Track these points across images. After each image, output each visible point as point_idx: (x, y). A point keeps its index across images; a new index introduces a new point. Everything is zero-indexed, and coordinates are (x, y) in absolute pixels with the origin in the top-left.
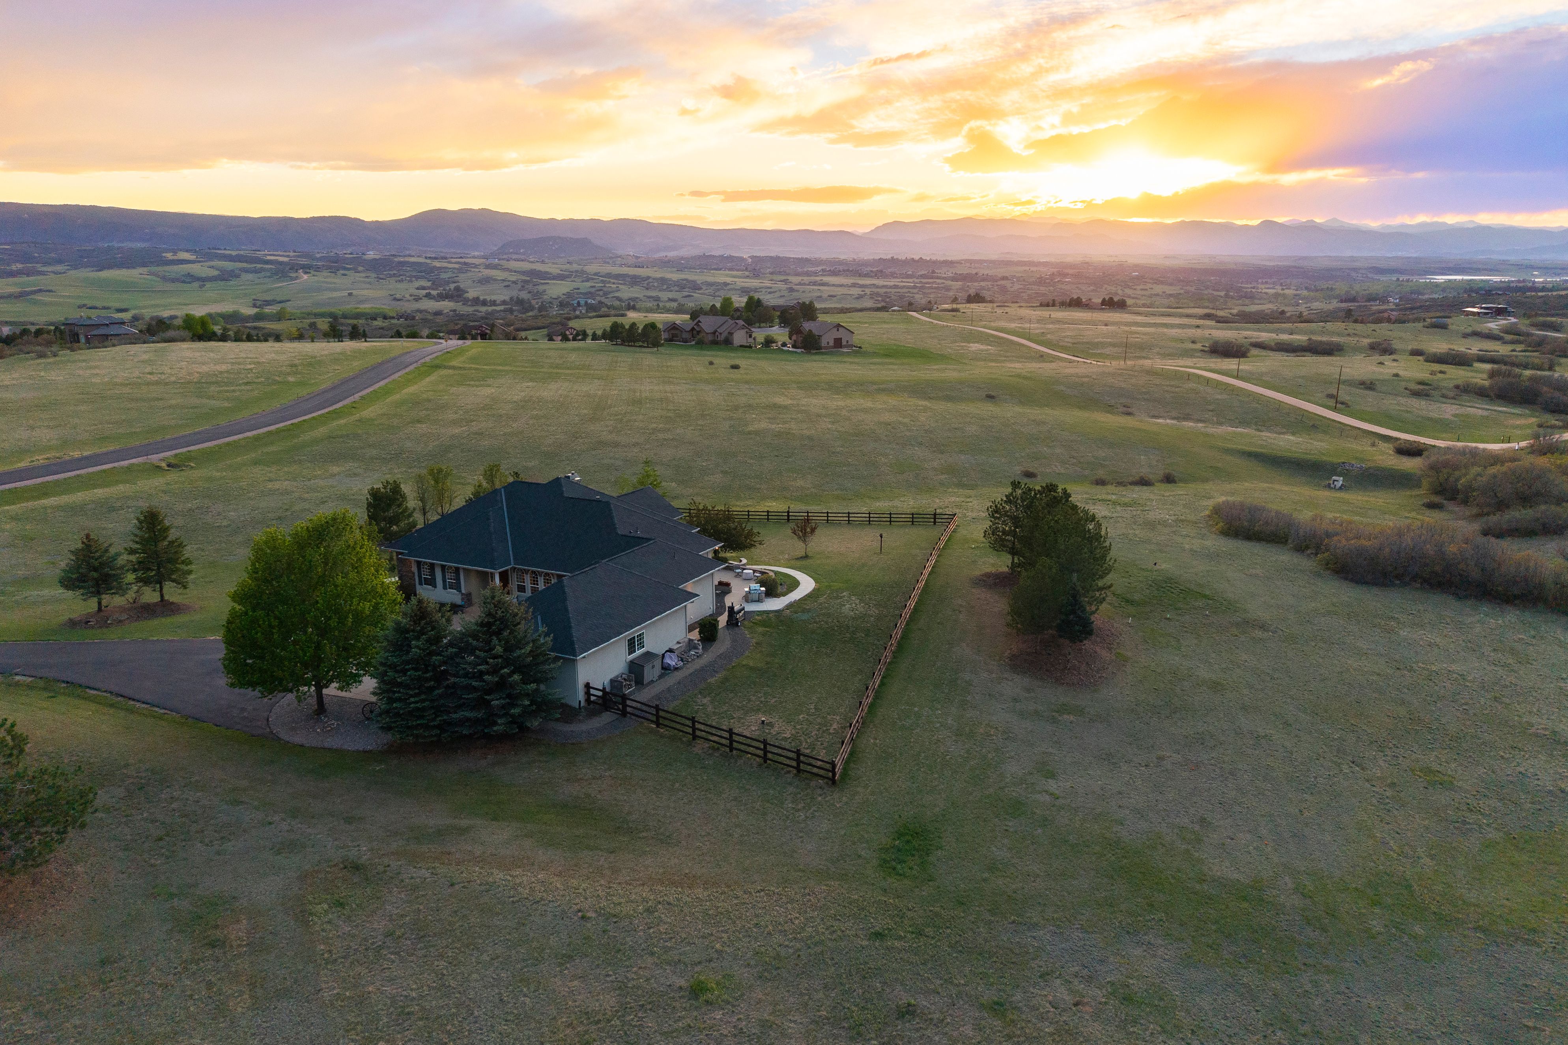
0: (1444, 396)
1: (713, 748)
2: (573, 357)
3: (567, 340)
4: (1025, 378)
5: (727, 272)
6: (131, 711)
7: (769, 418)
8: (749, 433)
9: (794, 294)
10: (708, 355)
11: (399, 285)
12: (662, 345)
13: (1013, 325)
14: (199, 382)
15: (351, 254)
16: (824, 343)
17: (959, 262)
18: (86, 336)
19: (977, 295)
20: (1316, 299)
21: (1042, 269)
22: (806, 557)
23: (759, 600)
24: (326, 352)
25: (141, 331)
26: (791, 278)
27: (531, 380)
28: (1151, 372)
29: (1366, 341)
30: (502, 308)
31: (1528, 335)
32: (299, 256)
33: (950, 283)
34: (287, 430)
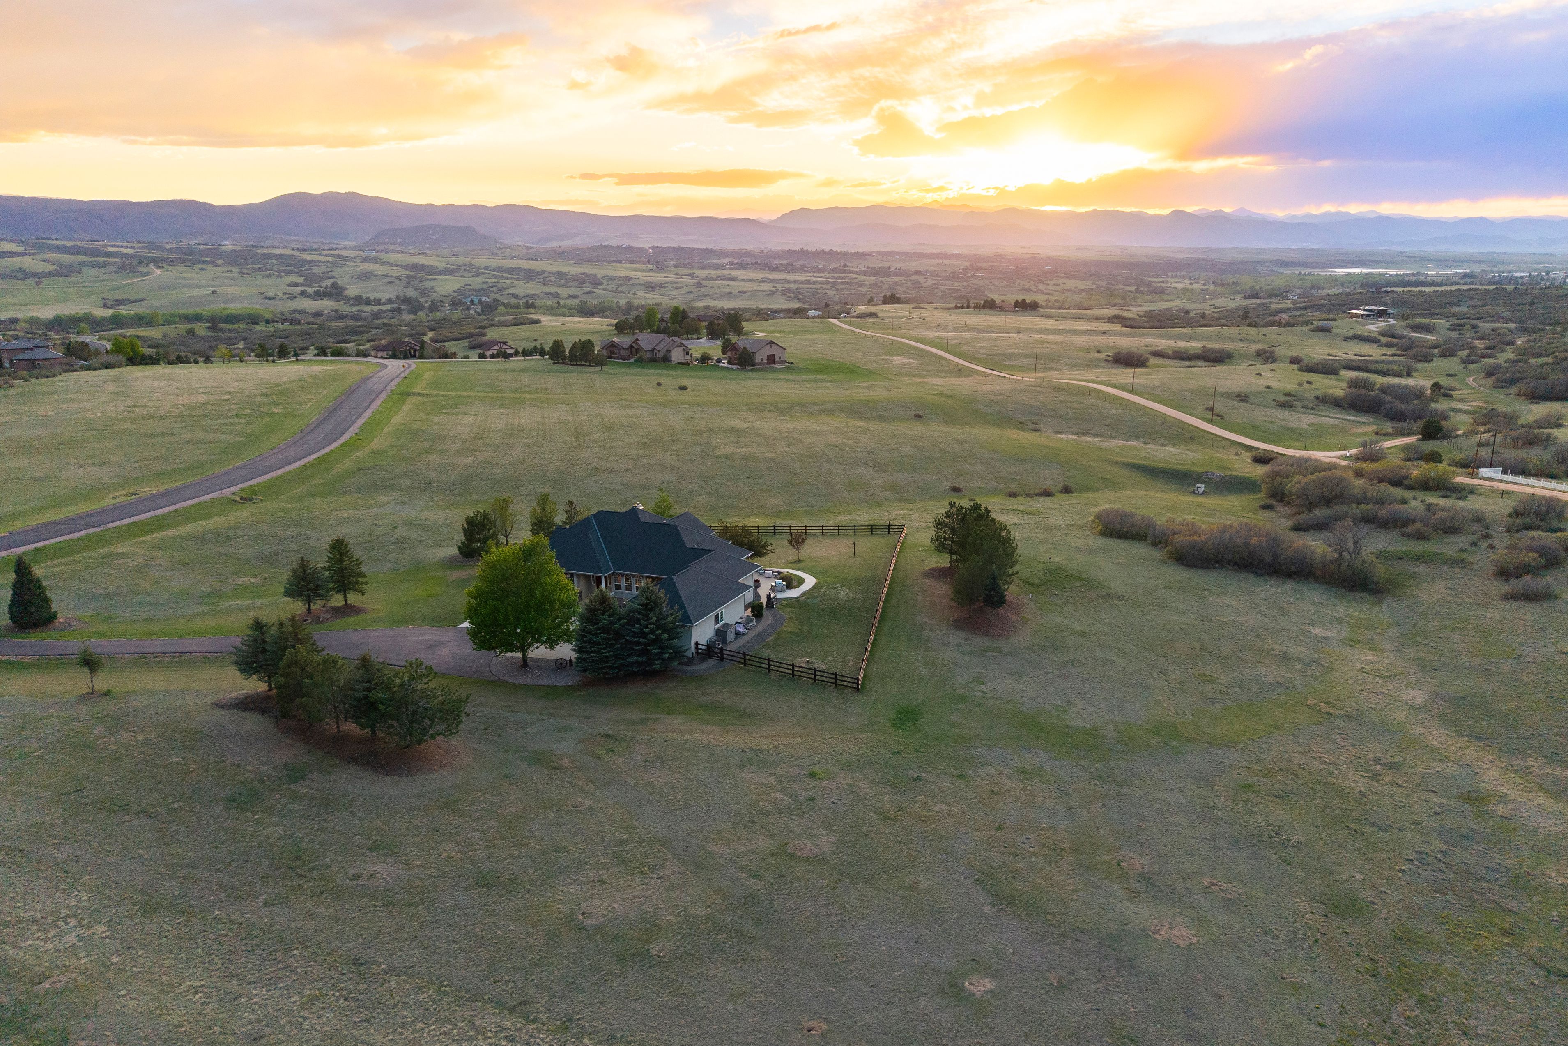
0: (1305, 407)
1: (782, 675)
4: (948, 397)
5: (629, 265)
7: (733, 442)
8: (720, 457)
9: (703, 290)
10: (653, 374)
12: (605, 364)
13: (931, 333)
15: (205, 244)
16: (758, 359)
18: (12, 361)
19: (893, 295)
20: (1222, 295)
21: (955, 262)
22: (799, 561)
23: (782, 591)
26: (697, 272)
27: (501, 406)
28: (1058, 388)
29: (1255, 347)
30: (388, 307)
31: (1402, 337)
33: (863, 278)
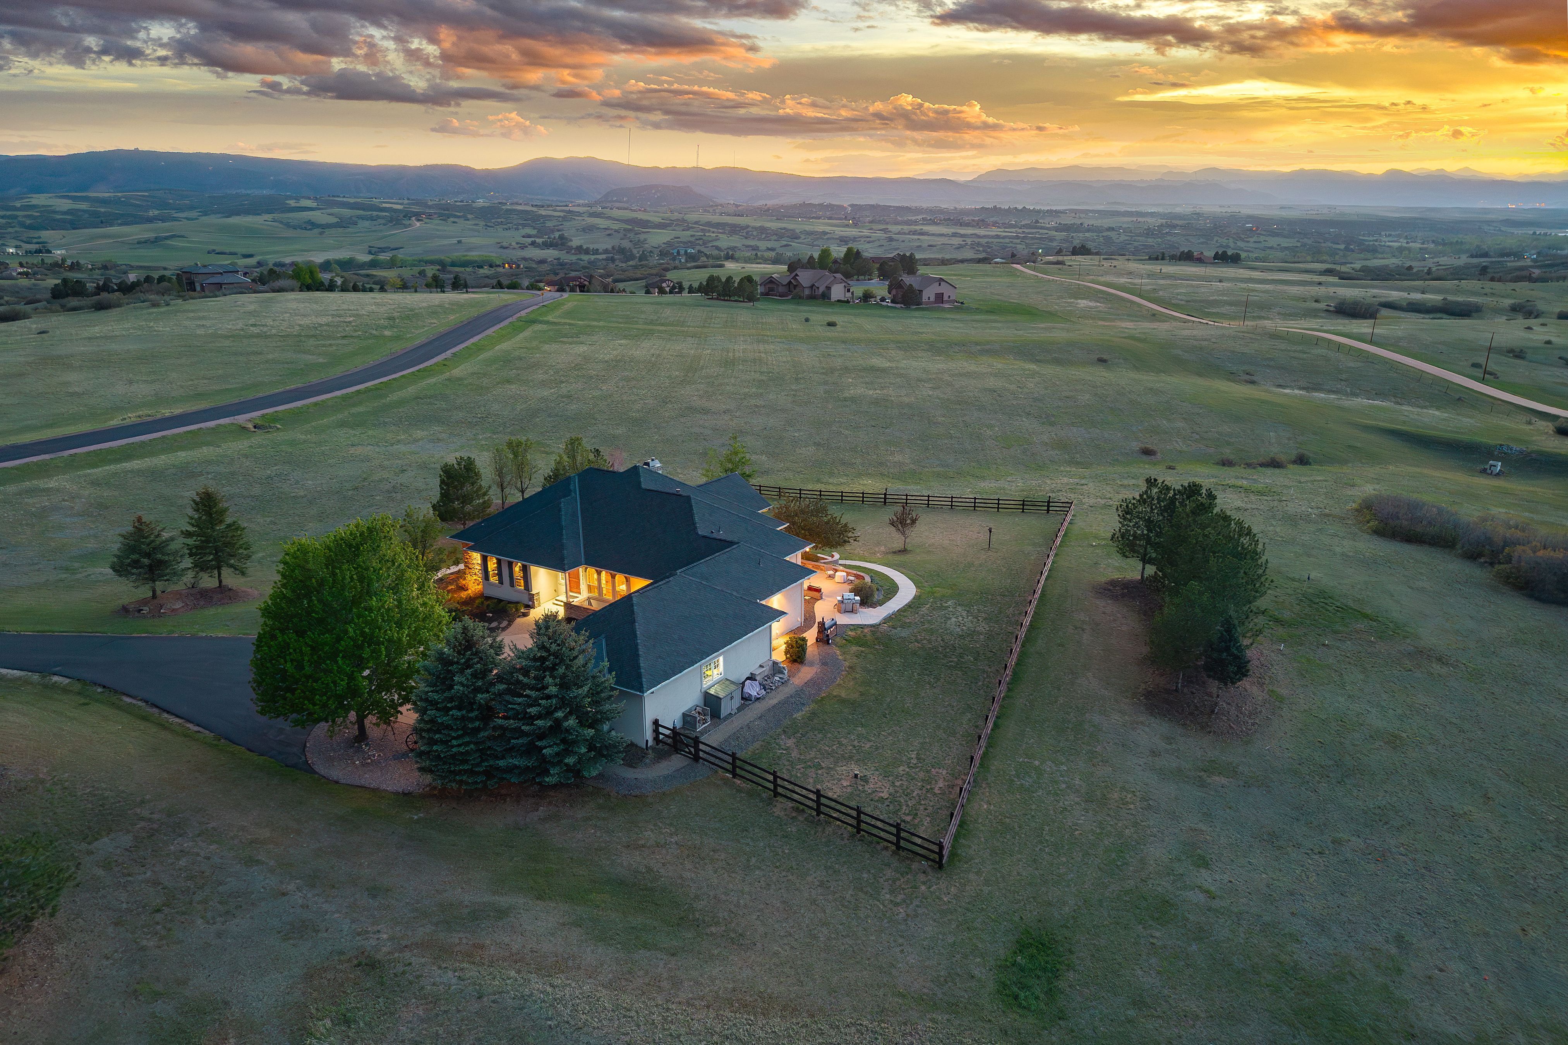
1: (797, 810)
2: (668, 312)
3: (665, 293)
4: (1138, 339)
5: (827, 221)
6: (163, 726)
7: (866, 383)
8: (845, 399)
9: (894, 243)
10: (805, 310)
11: (508, 233)
12: (758, 300)
13: (1123, 280)
14: (299, 335)
15: (462, 201)
16: (925, 298)
17: (1063, 212)
18: (202, 285)
19: (1083, 247)
20: (1444, 254)
21: (1150, 220)
22: (904, 551)
23: (853, 611)
24: (424, 305)
25: (253, 280)
26: (890, 227)
27: (625, 337)
28: (1275, 336)
29: (1508, 302)
30: (604, 256)
32: (413, 204)
33: (1054, 233)
34: (376, 388)
